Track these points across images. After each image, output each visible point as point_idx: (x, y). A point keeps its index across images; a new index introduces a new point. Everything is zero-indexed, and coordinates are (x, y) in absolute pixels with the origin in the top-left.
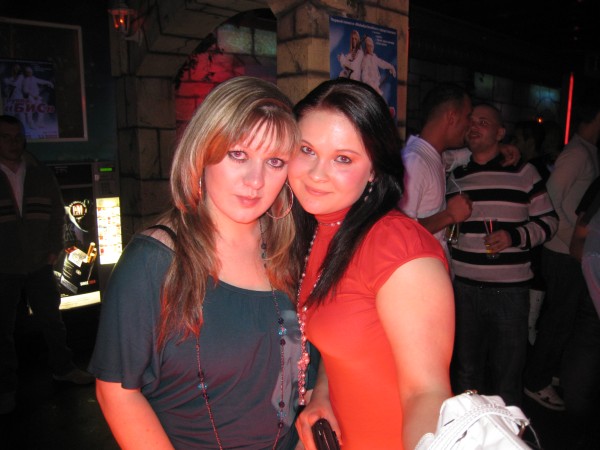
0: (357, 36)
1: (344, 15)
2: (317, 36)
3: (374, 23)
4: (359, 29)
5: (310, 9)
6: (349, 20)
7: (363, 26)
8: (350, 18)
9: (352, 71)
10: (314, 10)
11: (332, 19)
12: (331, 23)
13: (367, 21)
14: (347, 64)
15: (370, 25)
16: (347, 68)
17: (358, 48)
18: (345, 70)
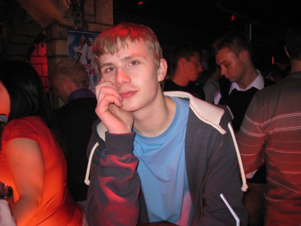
0: (83, 38)
1: (76, 28)
2: (61, 39)
3: (93, 31)
4: (85, 34)
5: (56, 27)
6: (79, 31)
7: (87, 33)
8: (79, 29)
9: (81, 54)
10: (58, 27)
11: (69, 31)
12: (68, 32)
13: (89, 30)
14: (79, 51)
15: (91, 32)
16: (78, 53)
17: (84, 43)
18: (77, 54)
